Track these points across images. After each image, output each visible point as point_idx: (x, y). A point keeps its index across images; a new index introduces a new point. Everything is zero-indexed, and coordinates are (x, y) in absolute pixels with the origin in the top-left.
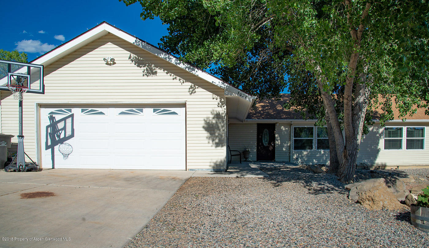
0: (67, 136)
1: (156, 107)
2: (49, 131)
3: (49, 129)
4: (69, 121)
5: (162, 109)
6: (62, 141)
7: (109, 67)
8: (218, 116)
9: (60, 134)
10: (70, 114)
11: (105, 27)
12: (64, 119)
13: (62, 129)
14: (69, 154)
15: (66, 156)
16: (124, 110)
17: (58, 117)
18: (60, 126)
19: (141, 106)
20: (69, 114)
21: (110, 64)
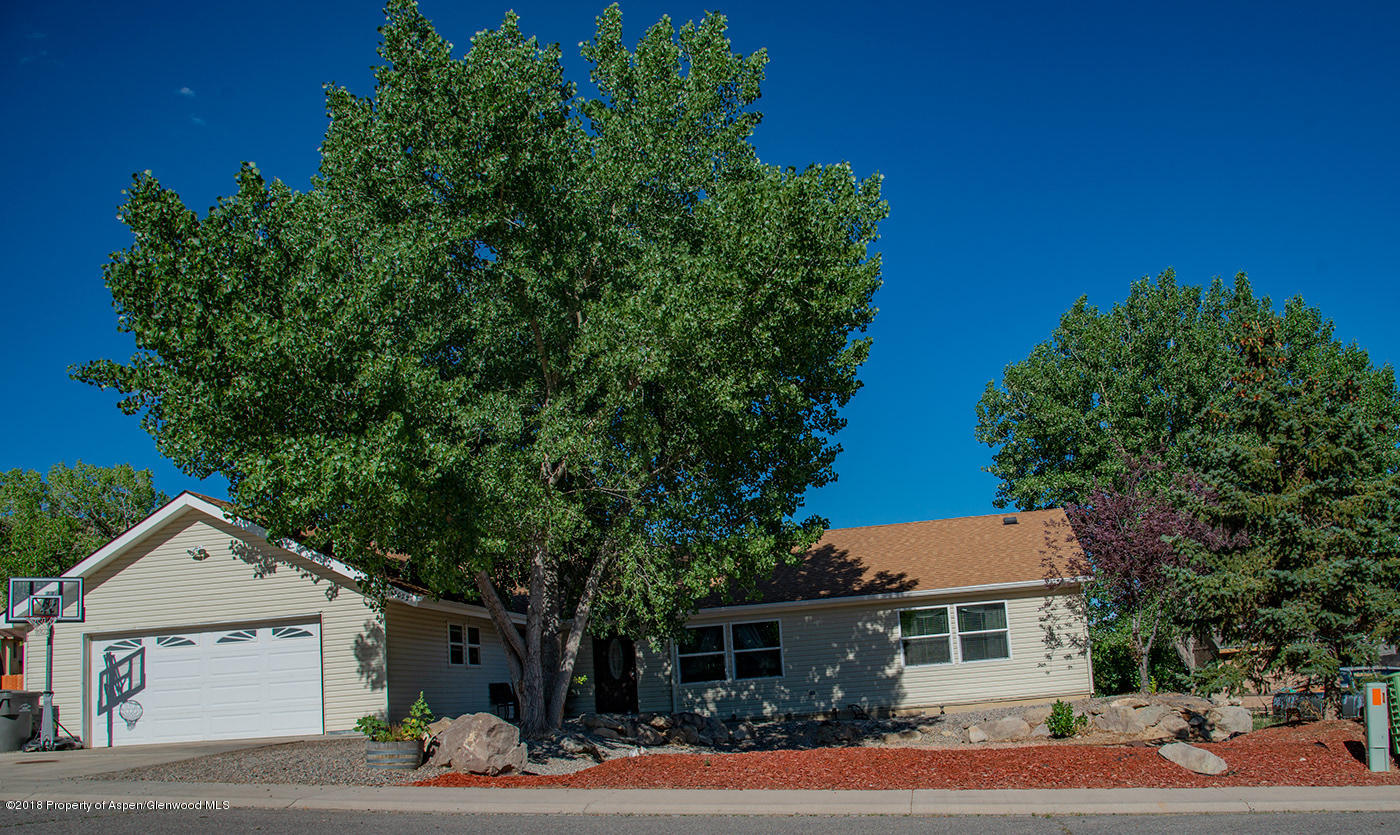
0: (133, 687)
1: (277, 625)
2: (105, 681)
3: (105, 677)
4: (137, 660)
5: (287, 628)
6: (125, 698)
7: (198, 564)
8: (375, 632)
9: (123, 685)
10: (141, 647)
11: (188, 500)
12: (129, 659)
13: (125, 677)
14: (136, 720)
15: (131, 723)
16: (225, 634)
17: (119, 655)
18: (123, 670)
19: (252, 627)
20: (137, 649)
21: (200, 559)
